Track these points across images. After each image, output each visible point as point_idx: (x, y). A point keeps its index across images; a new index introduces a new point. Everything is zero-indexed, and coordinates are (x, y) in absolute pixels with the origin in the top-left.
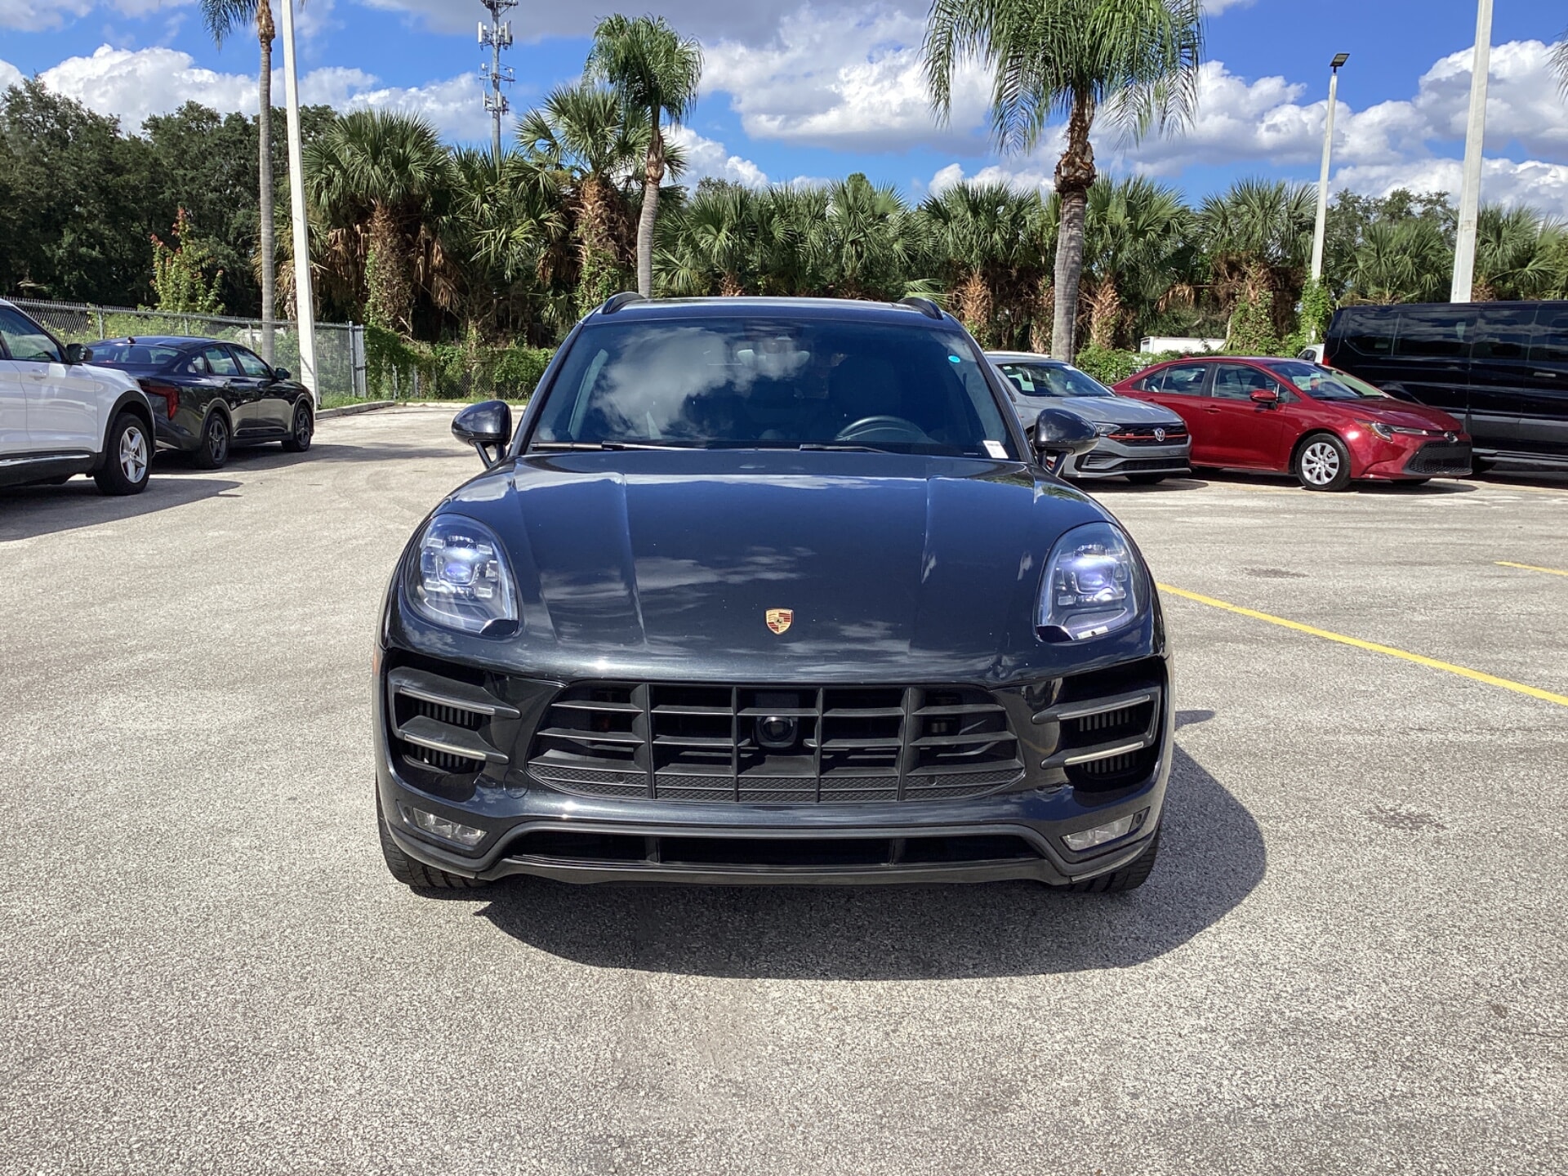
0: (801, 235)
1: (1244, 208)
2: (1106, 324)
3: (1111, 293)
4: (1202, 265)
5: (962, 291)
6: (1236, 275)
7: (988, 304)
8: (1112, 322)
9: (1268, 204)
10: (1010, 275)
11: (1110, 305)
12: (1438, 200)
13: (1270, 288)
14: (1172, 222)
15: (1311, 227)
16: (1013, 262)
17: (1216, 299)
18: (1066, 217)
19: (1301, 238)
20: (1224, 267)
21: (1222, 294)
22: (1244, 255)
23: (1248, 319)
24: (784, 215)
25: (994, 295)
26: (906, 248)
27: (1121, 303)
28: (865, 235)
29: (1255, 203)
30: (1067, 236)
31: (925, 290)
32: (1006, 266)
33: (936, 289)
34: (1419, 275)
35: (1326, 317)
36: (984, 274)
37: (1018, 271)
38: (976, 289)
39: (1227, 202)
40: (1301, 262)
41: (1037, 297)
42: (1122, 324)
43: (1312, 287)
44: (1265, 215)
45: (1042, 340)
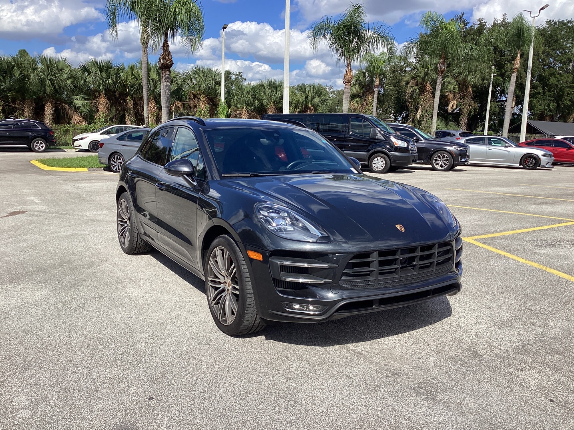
0: (27, 75)
1: (197, 76)
2: (153, 115)
3: (154, 104)
4: (184, 95)
5: (97, 101)
6: (196, 99)
7: (108, 106)
8: (155, 114)
9: (205, 75)
10: (115, 95)
11: (154, 108)
12: (239, 75)
13: (208, 104)
14: (173, 79)
15: (219, 83)
16: (117, 90)
17: (190, 107)
18: (164, 78)
19: (217, 87)
20: (192, 96)
21: (192, 106)
22: (198, 92)
23: (202, 115)
24: (19, 67)
25: (110, 102)
26: (73, 83)
27: (157, 108)
28: (56, 77)
29: (201, 74)
30: (165, 85)
31: (81, 100)
32: (114, 92)
33: (85, 99)
34: (254, 102)
35: (227, 114)
36: (105, 94)
37: (119, 94)
38: (103, 99)
39: (191, 73)
40: (218, 95)
41: (127, 104)
42: (159, 115)
43: (222, 104)
44: (205, 78)
45: (130, 120)
